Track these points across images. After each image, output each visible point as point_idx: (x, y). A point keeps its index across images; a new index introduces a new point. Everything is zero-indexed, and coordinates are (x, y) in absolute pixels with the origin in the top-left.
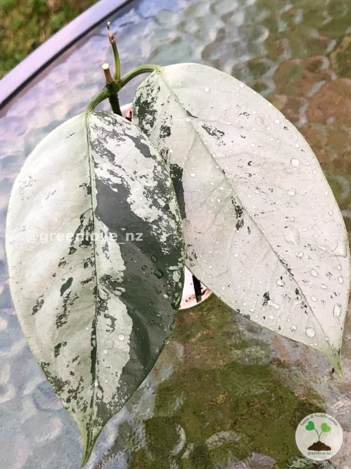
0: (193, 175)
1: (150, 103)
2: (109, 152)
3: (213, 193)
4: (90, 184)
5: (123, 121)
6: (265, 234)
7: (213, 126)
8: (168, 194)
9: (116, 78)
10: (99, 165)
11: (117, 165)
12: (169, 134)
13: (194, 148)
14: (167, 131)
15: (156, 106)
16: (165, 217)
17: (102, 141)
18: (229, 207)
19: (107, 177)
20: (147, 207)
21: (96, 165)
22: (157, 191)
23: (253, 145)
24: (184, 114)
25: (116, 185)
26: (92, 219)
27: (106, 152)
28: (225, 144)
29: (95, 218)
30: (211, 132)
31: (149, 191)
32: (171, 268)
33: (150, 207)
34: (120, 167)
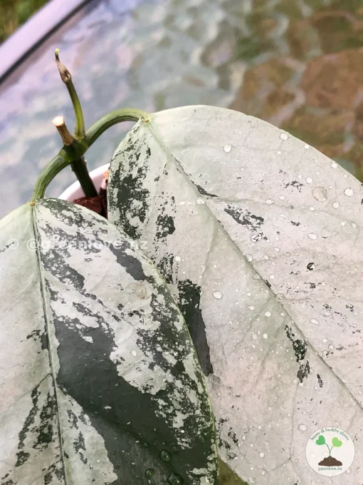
0: (218, 295)
1: (136, 179)
2: (74, 272)
3: (255, 324)
4: (46, 330)
5: (94, 218)
6: (347, 385)
7: (244, 209)
8: (180, 343)
9: (78, 134)
10: (59, 295)
11: (88, 295)
12: (172, 230)
13: (216, 249)
14: (168, 224)
15: (147, 183)
16: (178, 384)
17: (61, 254)
18: (284, 346)
19: (73, 318)
20: (145, 367)
21: (53, 295)
22: (160, 339)
23: (314, 237)
24: (194, 191)
25: (89, 331)
26: (52, 394)
27: (68, 273)
28: (266, 238)
29: (57, 389)
30: (241, 218)
31: (146, 338)
32: (196, 471)
33: (151, 366)
34: (94, 297)
